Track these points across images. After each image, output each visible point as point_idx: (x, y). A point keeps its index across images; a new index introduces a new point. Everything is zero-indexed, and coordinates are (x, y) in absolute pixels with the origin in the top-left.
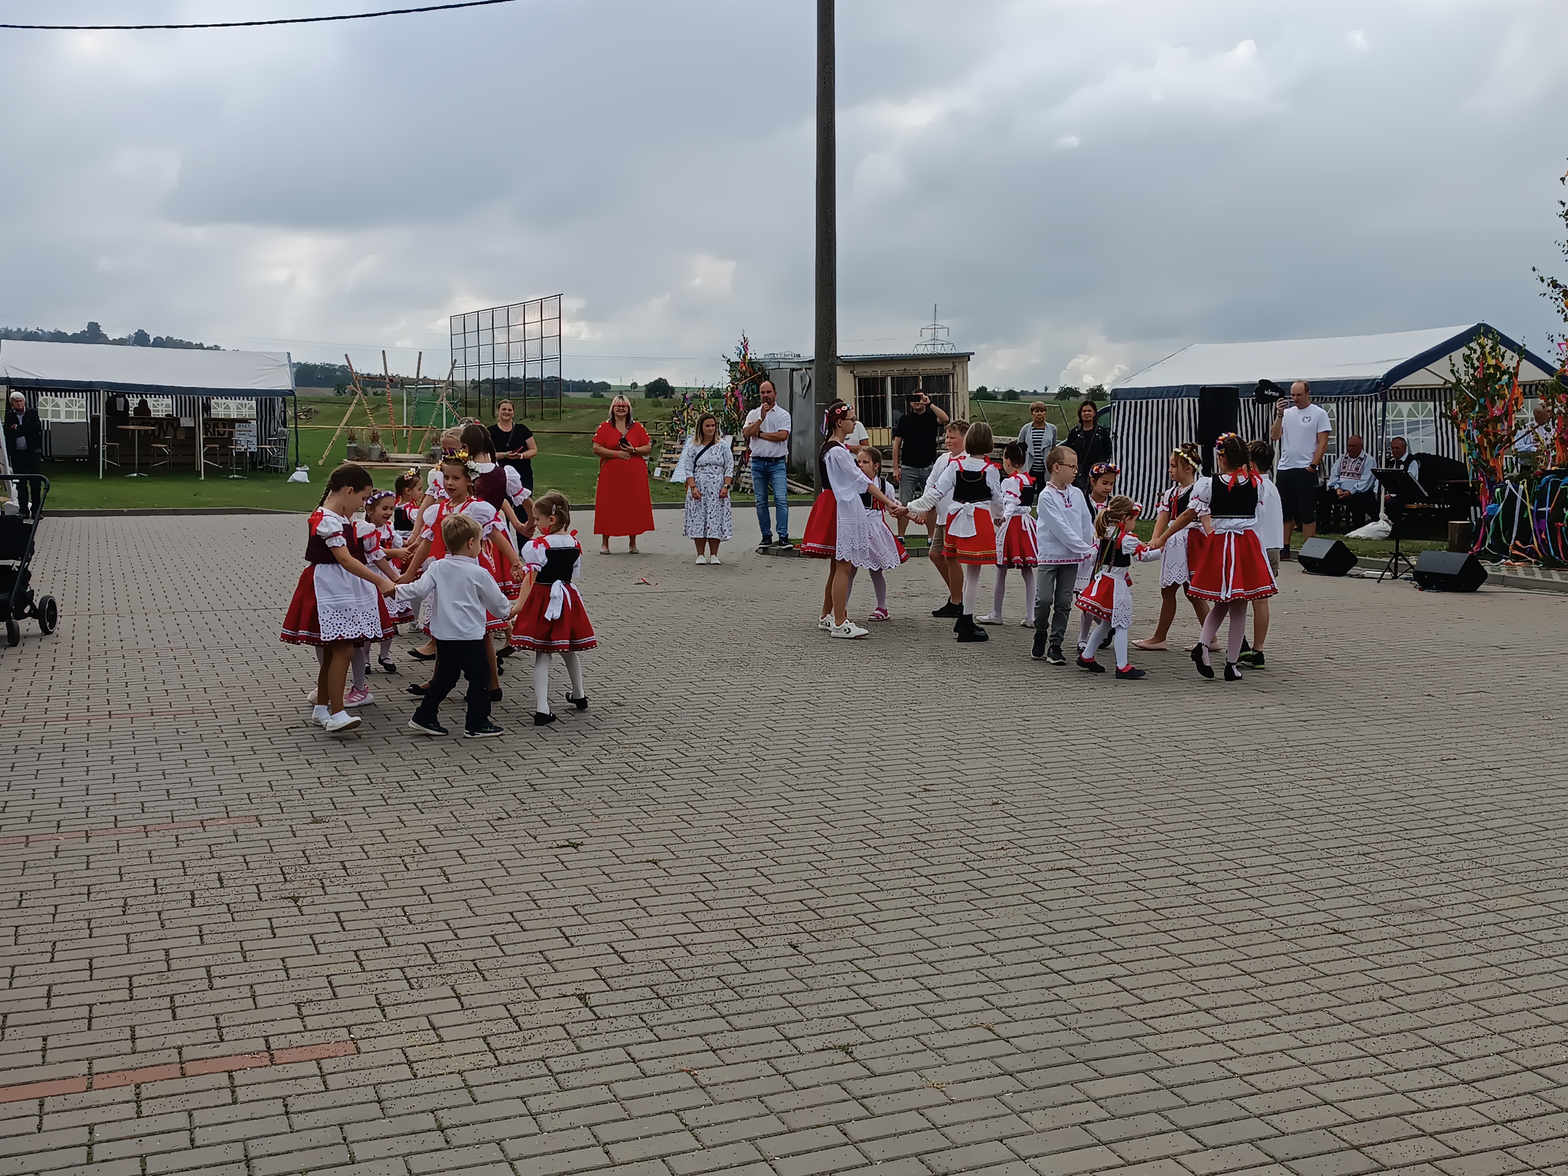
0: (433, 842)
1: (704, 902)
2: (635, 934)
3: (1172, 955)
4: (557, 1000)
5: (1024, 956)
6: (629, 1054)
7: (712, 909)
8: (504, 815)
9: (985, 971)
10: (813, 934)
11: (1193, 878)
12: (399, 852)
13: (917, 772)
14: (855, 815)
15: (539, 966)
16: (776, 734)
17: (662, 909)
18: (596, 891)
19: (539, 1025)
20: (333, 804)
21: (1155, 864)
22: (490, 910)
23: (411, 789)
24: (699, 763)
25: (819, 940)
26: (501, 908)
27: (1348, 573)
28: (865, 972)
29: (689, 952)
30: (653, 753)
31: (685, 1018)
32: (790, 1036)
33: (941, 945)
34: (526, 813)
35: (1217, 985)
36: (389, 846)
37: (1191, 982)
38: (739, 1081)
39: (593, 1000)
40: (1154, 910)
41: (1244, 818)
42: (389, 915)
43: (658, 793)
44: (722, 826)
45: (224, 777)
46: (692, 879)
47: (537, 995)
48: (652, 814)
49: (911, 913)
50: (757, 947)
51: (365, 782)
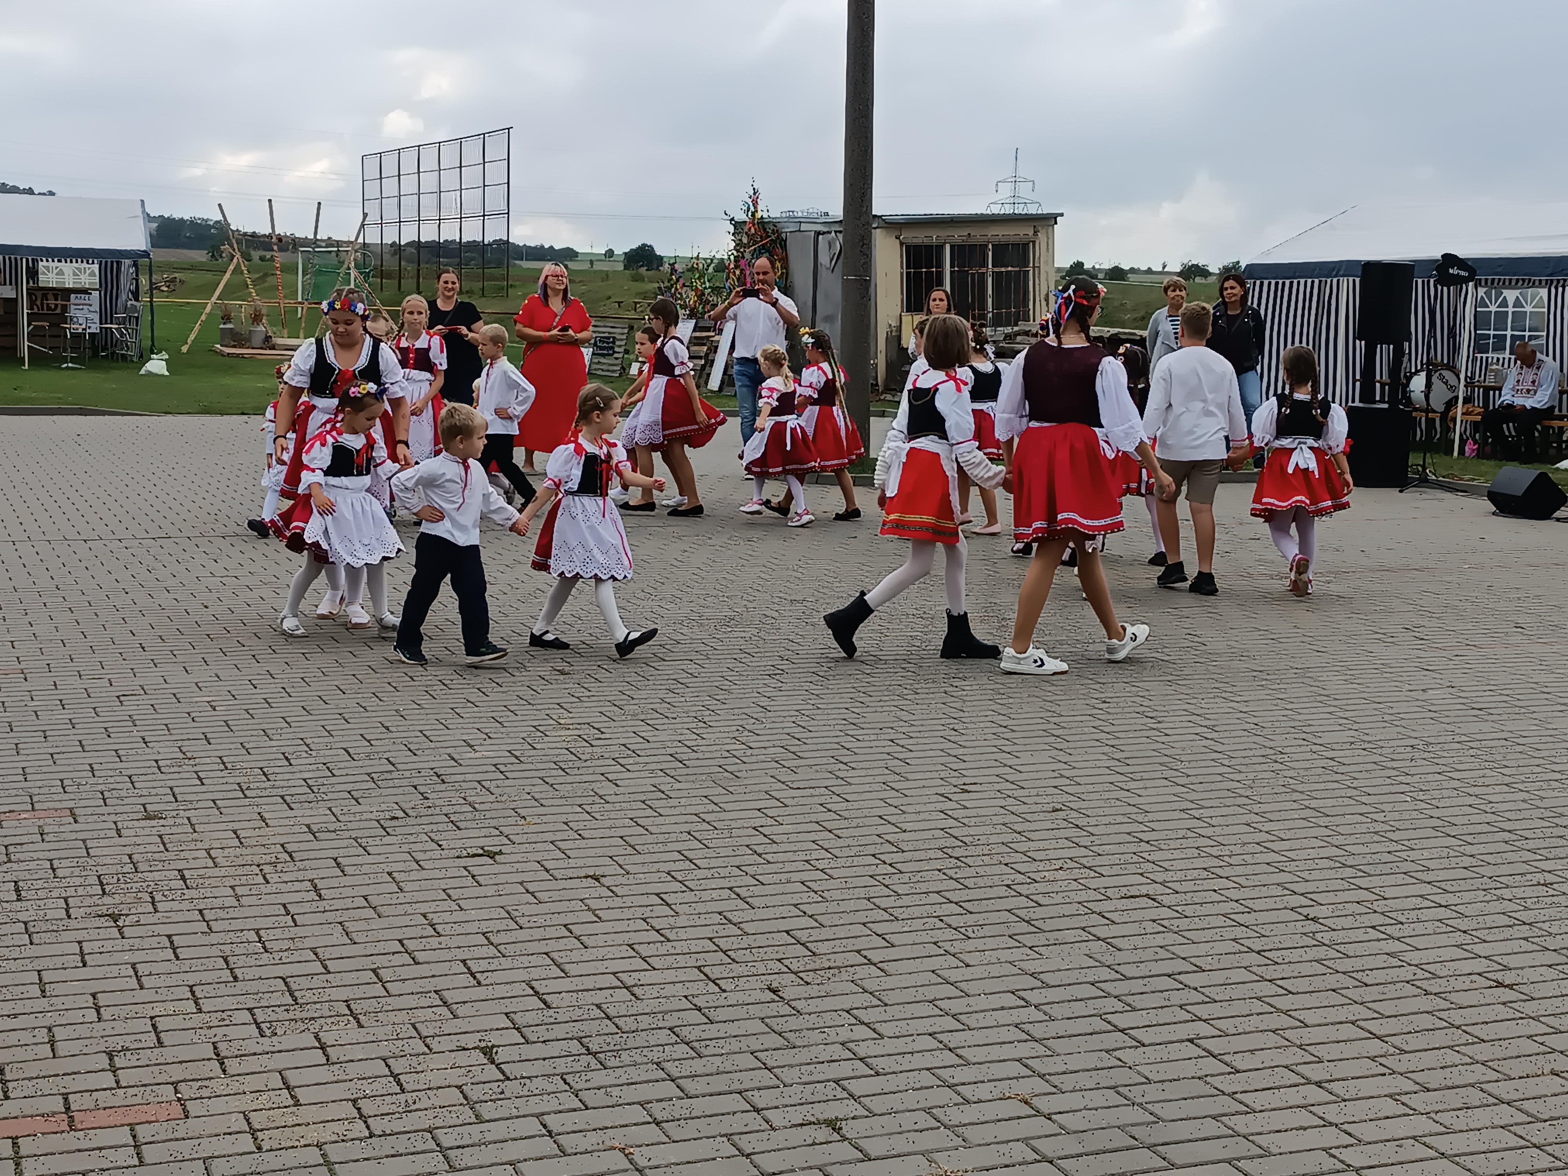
0: (304, 846)
1: (658, 931)
2: (563, 971)
3: (1279, 1010)
4: (453, 1054)
5: (1079, 1008)
6: (545, 1126)
7: (669, 940)
8: (401, 814)
9: (1026, 1027)
10: (800, 975)
11: (1313, 912)
12: (257, 859)
13: (954, 767)
14: (867, 821)
15: (434, 1009)
16: (769, 714)
17: (600, 940)
18: (516, 914)
19: (427, 1086)
20: (174, 795)
21: (1264, 891)
22: (373, 937)
23: (280, 777)
24: (663, 751)
25: (808, 983)
26: (388, 935)
27: (1555, 515)
28: (866, 1024)
29: (633, 995)
30: (602, 736)
31: (623, 1080)
32: (760, 1106)
33: (971, 992)
34: (430, 811)
35: (1335, 1051)
36: (244, 851)
37: (1300, 1047)
38: (688, 1162)
39: (502, 1055)
40: (1258, 953)
41: (1388, 835)
42: (238, 940)
43: (607, 789)
44: (689, 833)
45: (29, 758)
46: (644, 900)
47: (428, 1047)
48: (597, 816)
49: (934, 950)
50: (724, 991)
51: (216, 767)
